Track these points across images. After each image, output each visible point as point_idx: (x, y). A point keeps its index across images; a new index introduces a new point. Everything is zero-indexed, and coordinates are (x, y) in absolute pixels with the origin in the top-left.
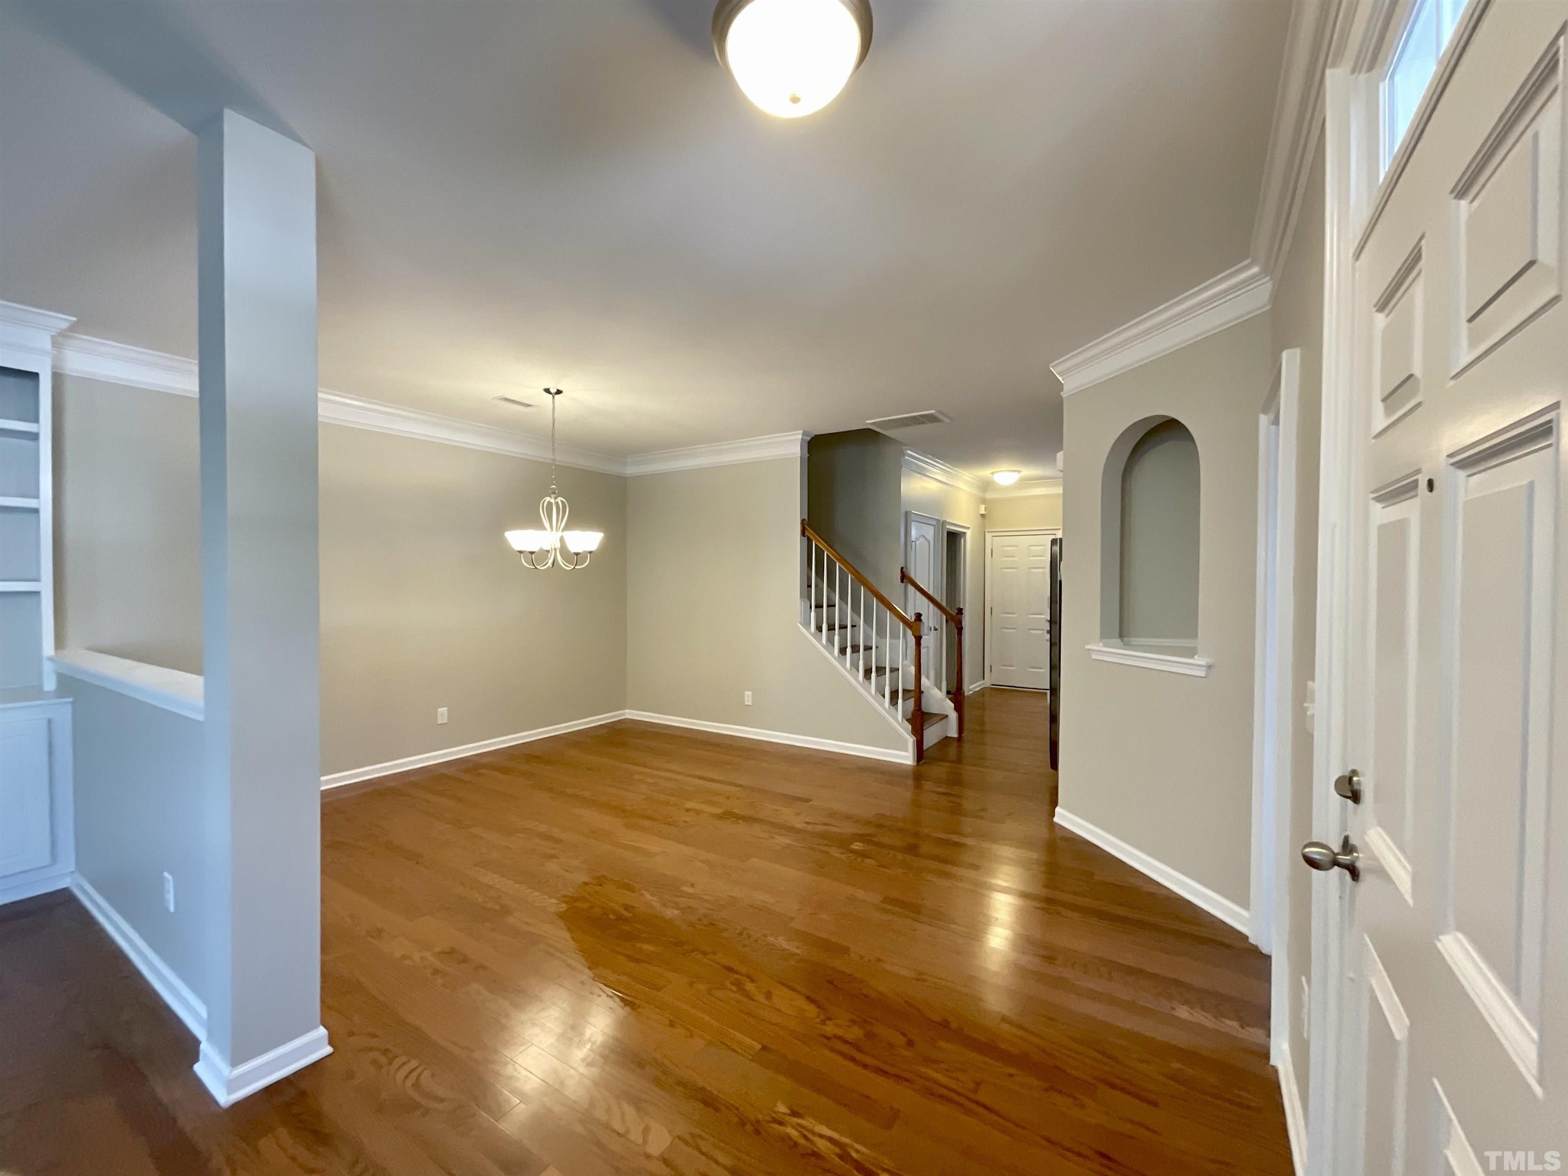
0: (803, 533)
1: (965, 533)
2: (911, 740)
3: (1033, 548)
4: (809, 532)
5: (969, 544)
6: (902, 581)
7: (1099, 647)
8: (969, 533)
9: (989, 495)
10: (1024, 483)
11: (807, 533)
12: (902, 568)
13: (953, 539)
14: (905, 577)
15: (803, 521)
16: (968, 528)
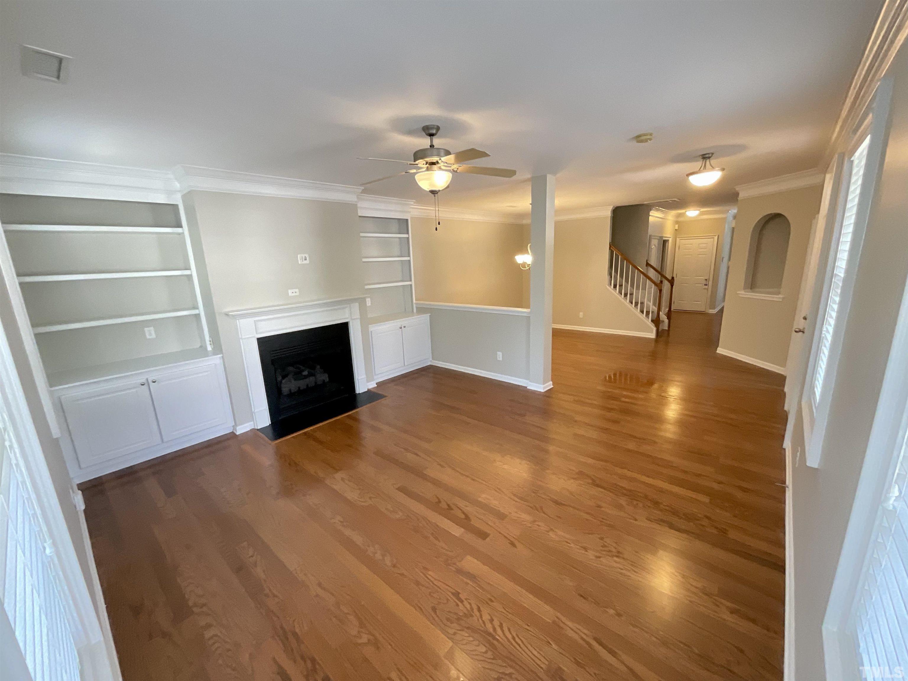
0: (610, 249)
1: (668, 240)
2: (655, 329)
3: (701, 245)
4: (612, 248)
5: (670, 245)
6: (646, 266)
7: (743, 292)
8: (670, 240)
9: (681, 219)
10: (702, 213)
11: (611, 248)
12: (647, 261)
13: (665, 242)
14: (648, 264)
15: (610, 243)
16: (670, 237)
